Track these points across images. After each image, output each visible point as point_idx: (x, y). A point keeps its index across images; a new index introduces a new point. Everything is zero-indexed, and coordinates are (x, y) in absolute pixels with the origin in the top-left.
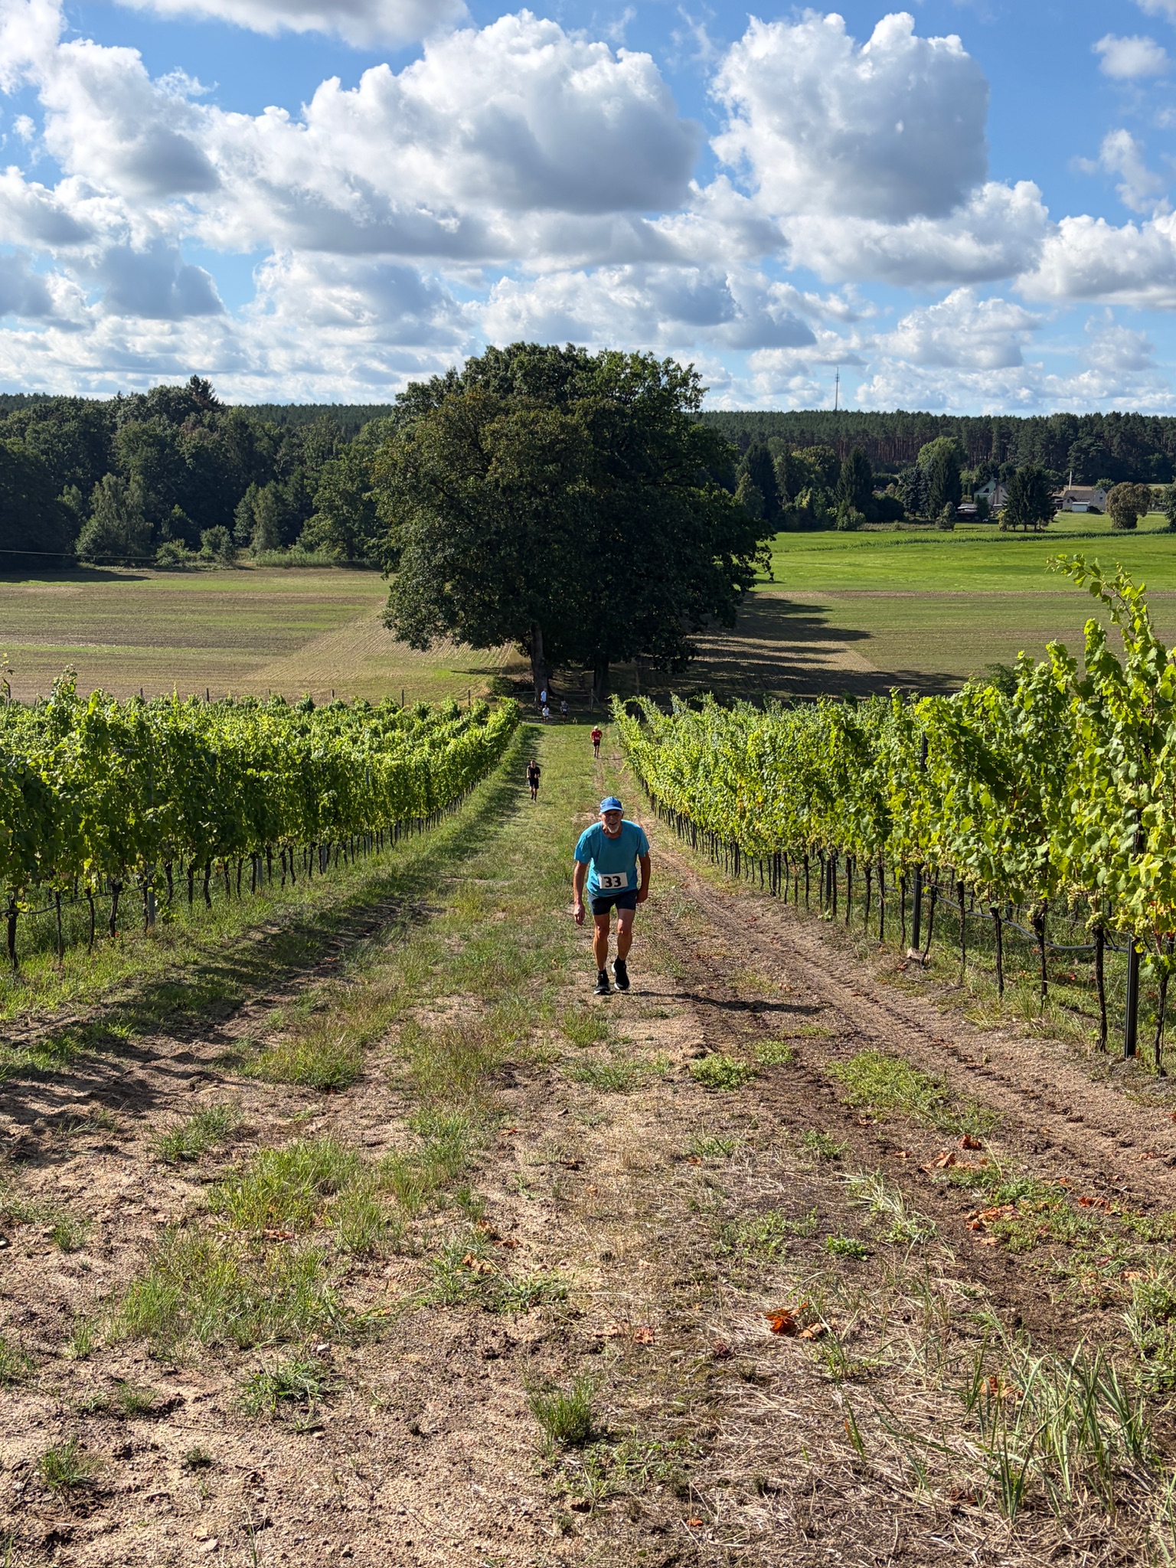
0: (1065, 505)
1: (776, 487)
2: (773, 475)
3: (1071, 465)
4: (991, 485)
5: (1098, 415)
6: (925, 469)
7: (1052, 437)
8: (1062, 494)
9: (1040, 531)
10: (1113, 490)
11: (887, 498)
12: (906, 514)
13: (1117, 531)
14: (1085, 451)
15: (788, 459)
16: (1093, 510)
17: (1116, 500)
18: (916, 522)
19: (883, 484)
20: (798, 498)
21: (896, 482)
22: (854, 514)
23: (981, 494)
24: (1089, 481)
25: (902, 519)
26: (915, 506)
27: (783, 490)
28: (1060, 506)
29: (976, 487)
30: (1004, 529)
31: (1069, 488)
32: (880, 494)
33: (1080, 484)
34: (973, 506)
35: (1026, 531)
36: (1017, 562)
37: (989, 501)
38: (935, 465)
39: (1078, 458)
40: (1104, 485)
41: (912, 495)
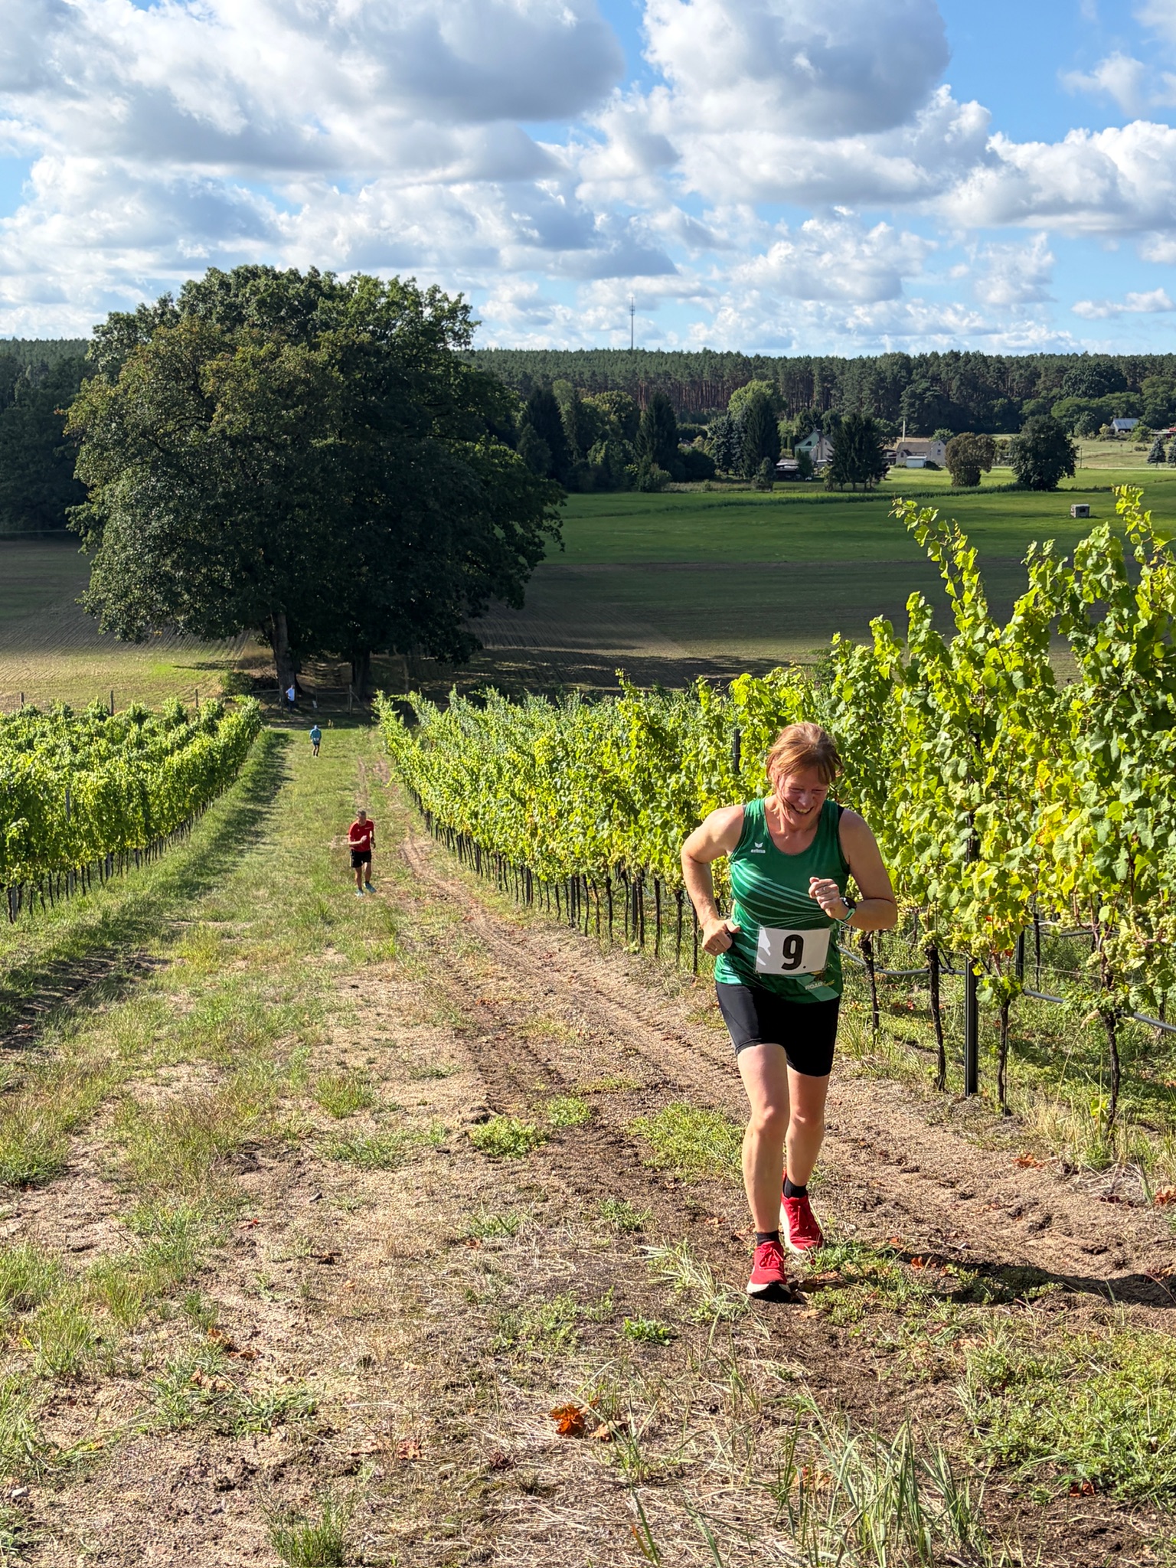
0: (899, 461)
1: (564, 440)
2: (560, 427)
3: (904, 412)
4: (814, 437)
5: (935, 355)
6: (737, 417)
7: (883, 380)
8: (895, 447)
9: (871, 490)
10: (952, 442)
11: (695, 452)
12: (718, 472)
13: (956, 489)
14: (920, 397)
15: (578, 406)
16: (930, 465)
17: (955, 453)
18: (729, 480)
19: (690, 436)
20: (591, 452)
21: (704, 434)
22: (656, 471)
23: (802, 447)
24: (925, 432)
25: (713, 477)
26: (727, 462)
27: (573, 443)
28: (893, 461)
29: (796, 440)
30: (830, 489)
31: (903, 439)
32: (686, 448)
33: (915, 435)
34: (794, 462)
35: (855, 490)
36: (846, 528)
37: (812, 455)
38: (748, 413)
39: (912, 405)
40: (942, 436)
41: (723, 450)
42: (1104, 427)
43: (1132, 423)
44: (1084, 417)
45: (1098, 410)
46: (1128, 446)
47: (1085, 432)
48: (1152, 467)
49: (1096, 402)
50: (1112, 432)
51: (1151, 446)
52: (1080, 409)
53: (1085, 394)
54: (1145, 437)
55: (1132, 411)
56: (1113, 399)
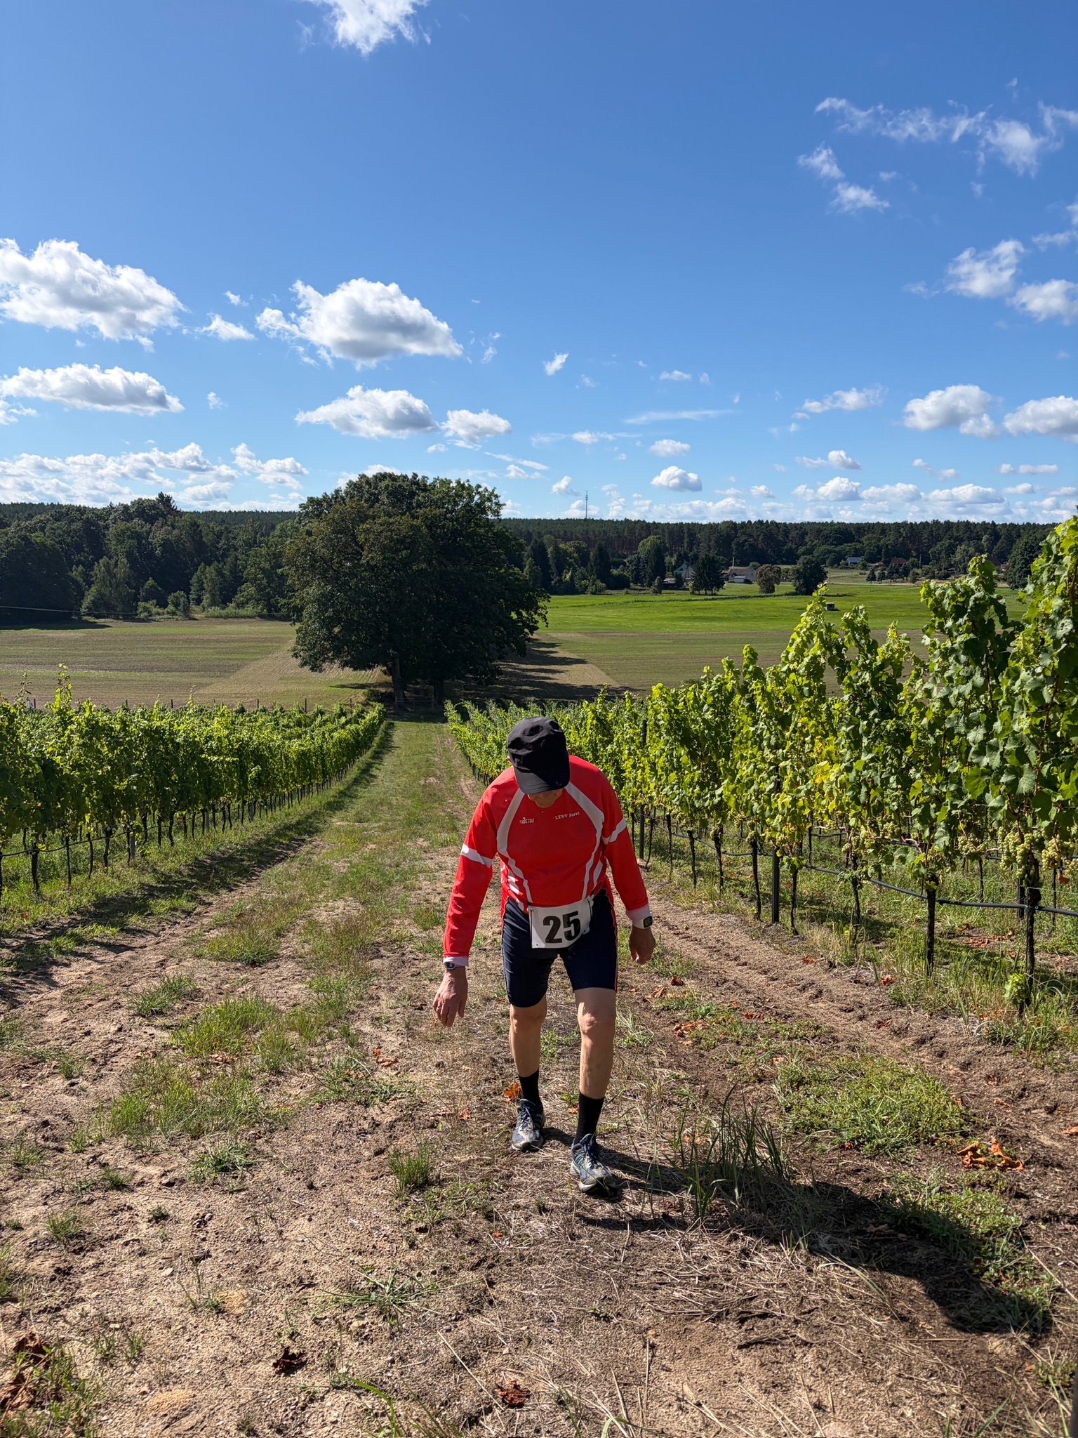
0: (730, 579)
1: (549, 567)
2: (547, 560)
3: (733, 553)
4: (684, 566)
5: (750, 522)
6: (642, 555)
7: (722, 536)
8: (728, 572)
9: (715, 595)
10: (760, 569)
11: (620, 574)
12: (632, 584)
13: (762, 594)
14: (743, 545)
15: (557, 549)
16: (747, 582)
17: (761, 575)
18: (637, 589)
19: (617, 565)
20: (564, 574)
21: (624, 564)
22: (599, 584)
23: (677, 571)
24: (745, 564)
25: (628, 587)
26: (637, 580)
27: (554, 569)
28: (727, 579)
29: (675, 568)
30: (693, 593)
31: (732, 568)
32: (615, 572)
33: (739, 565)
34: (673, 579)
35: (706, 594)
36: (700, 615)
37: (683, 575)
38: (648, 553)
39: (737, 549)
40: (754, 566)
41: (635, 573)
42: (842, 561)
43: (859, 560)
44: (832, 556)
45: (839, 553)
46: (855, 573)
47: (832, 565)
48: (868, 583)
49: (839, 548)
50: (847, 564)
51: (868, 572)
52: (830, 552)
53: (832, 544)
54: (865, 567)
55: (857, 553)
56: (846, 547)
